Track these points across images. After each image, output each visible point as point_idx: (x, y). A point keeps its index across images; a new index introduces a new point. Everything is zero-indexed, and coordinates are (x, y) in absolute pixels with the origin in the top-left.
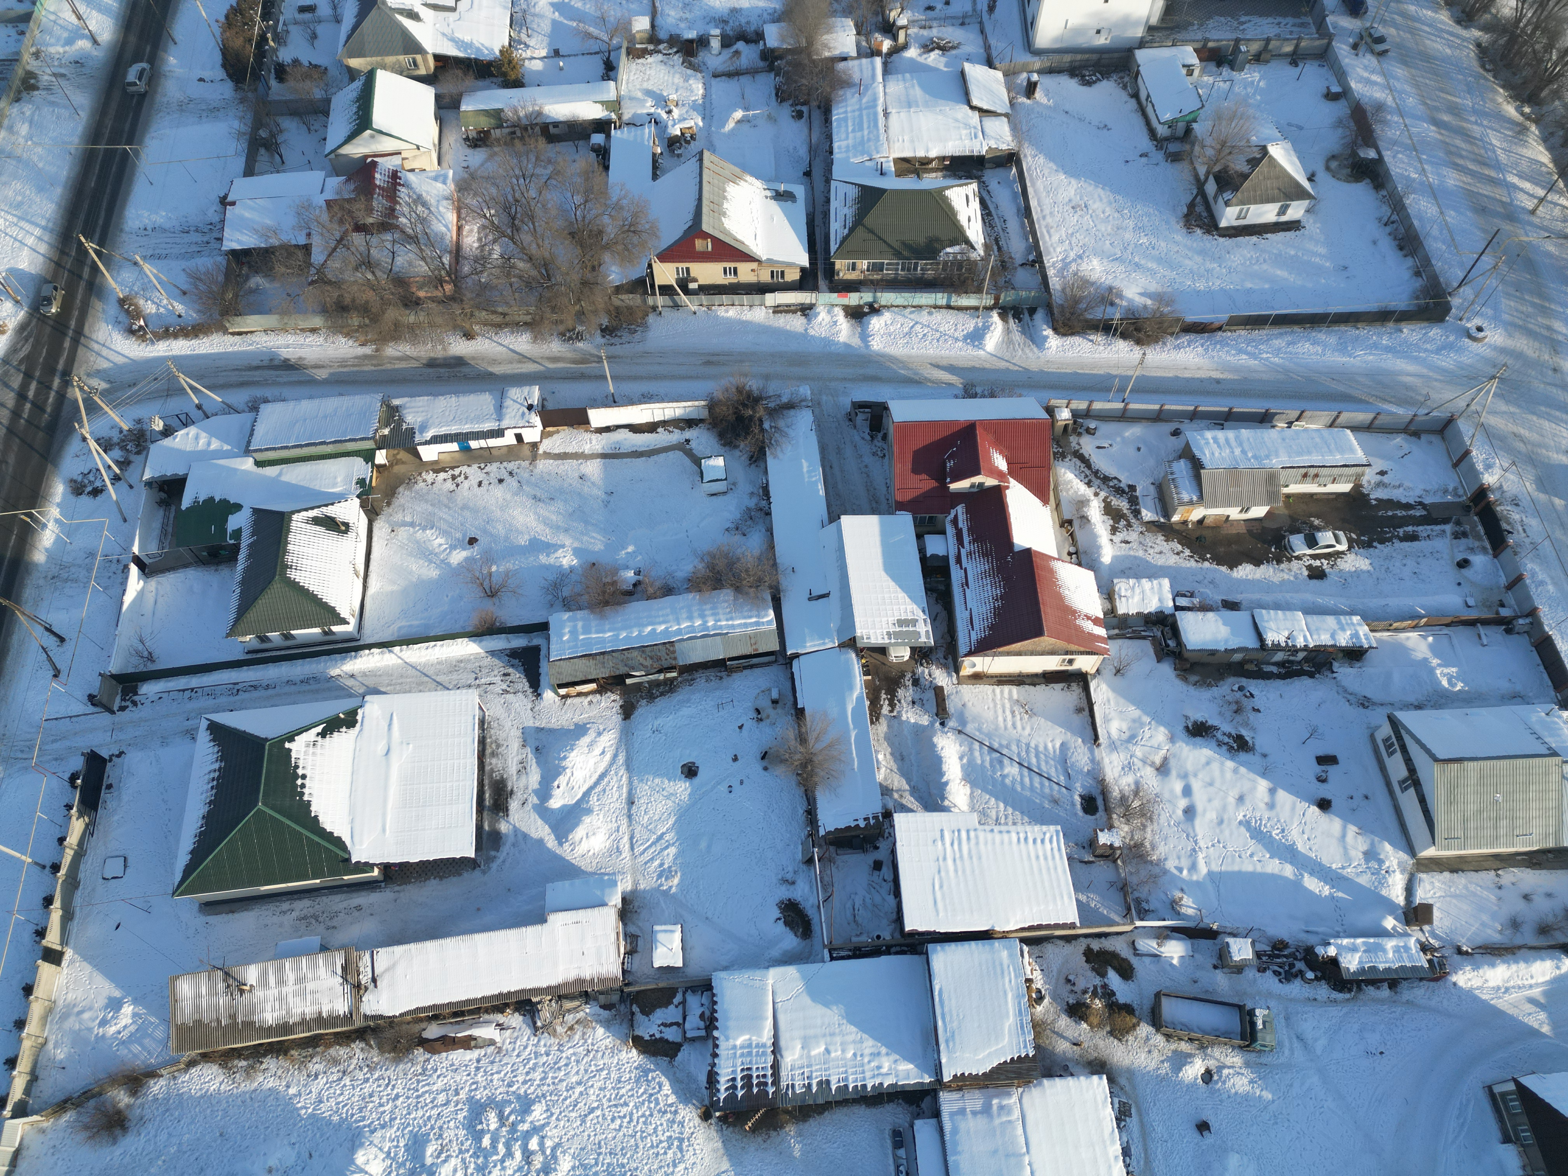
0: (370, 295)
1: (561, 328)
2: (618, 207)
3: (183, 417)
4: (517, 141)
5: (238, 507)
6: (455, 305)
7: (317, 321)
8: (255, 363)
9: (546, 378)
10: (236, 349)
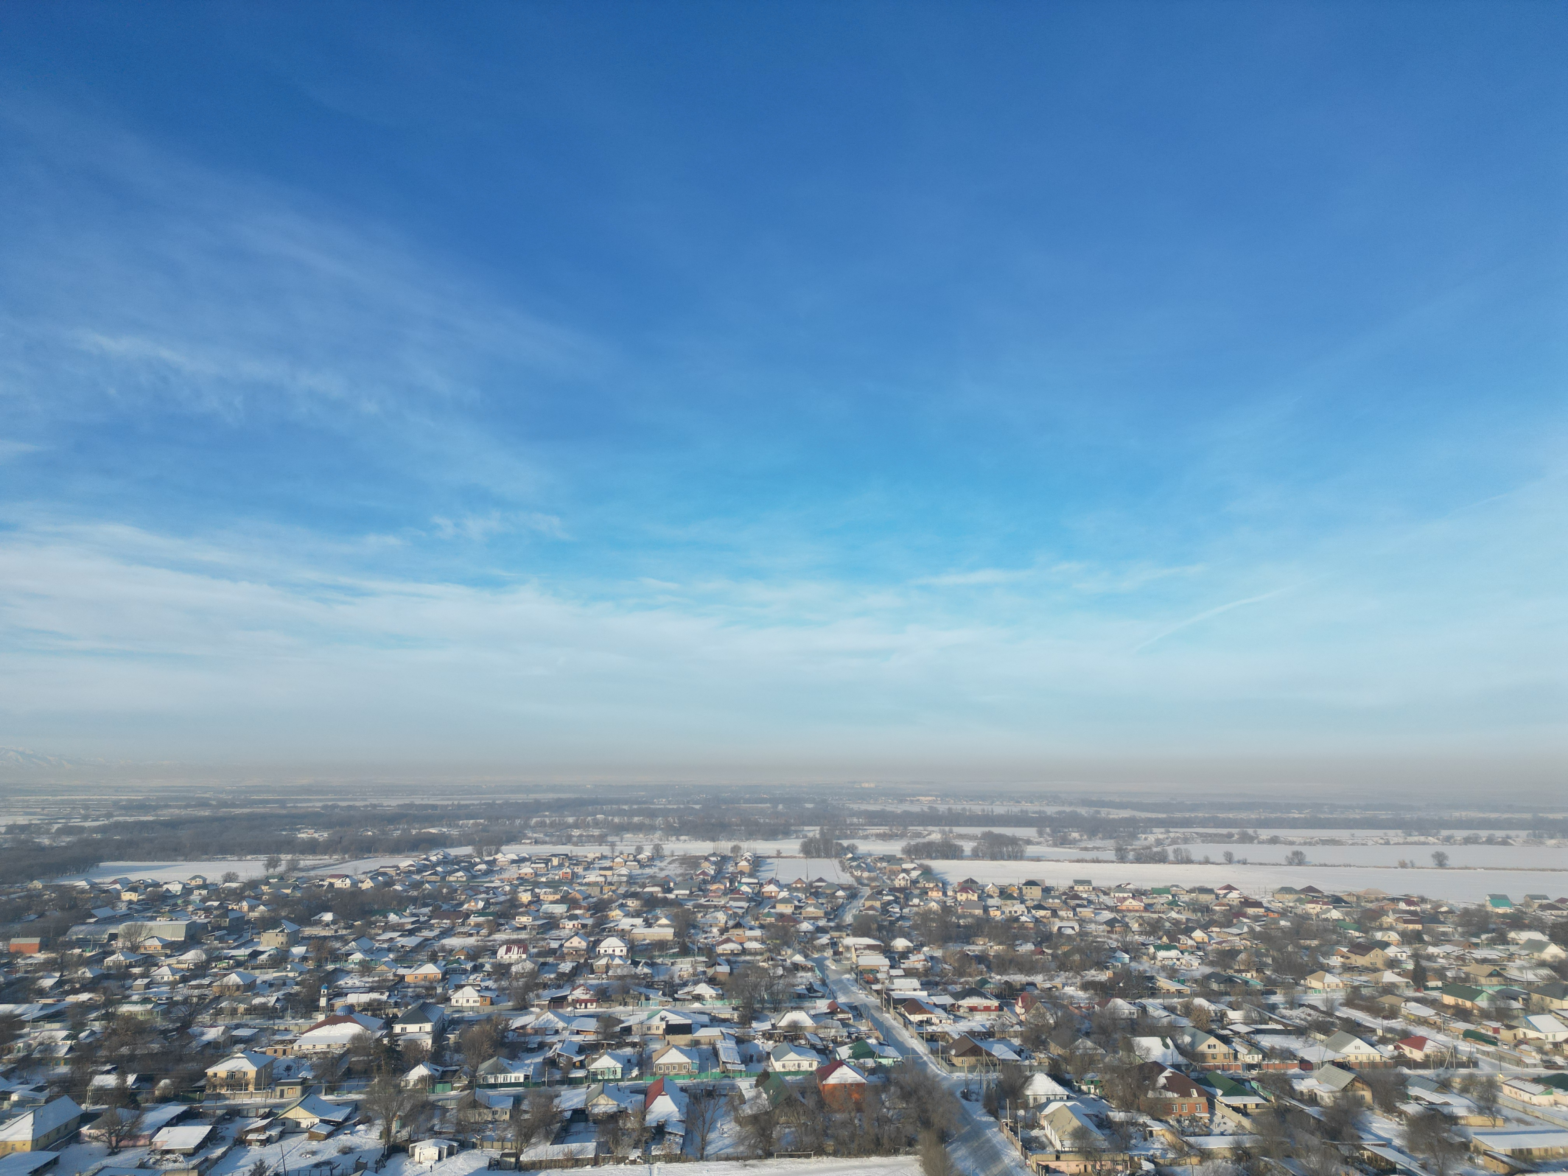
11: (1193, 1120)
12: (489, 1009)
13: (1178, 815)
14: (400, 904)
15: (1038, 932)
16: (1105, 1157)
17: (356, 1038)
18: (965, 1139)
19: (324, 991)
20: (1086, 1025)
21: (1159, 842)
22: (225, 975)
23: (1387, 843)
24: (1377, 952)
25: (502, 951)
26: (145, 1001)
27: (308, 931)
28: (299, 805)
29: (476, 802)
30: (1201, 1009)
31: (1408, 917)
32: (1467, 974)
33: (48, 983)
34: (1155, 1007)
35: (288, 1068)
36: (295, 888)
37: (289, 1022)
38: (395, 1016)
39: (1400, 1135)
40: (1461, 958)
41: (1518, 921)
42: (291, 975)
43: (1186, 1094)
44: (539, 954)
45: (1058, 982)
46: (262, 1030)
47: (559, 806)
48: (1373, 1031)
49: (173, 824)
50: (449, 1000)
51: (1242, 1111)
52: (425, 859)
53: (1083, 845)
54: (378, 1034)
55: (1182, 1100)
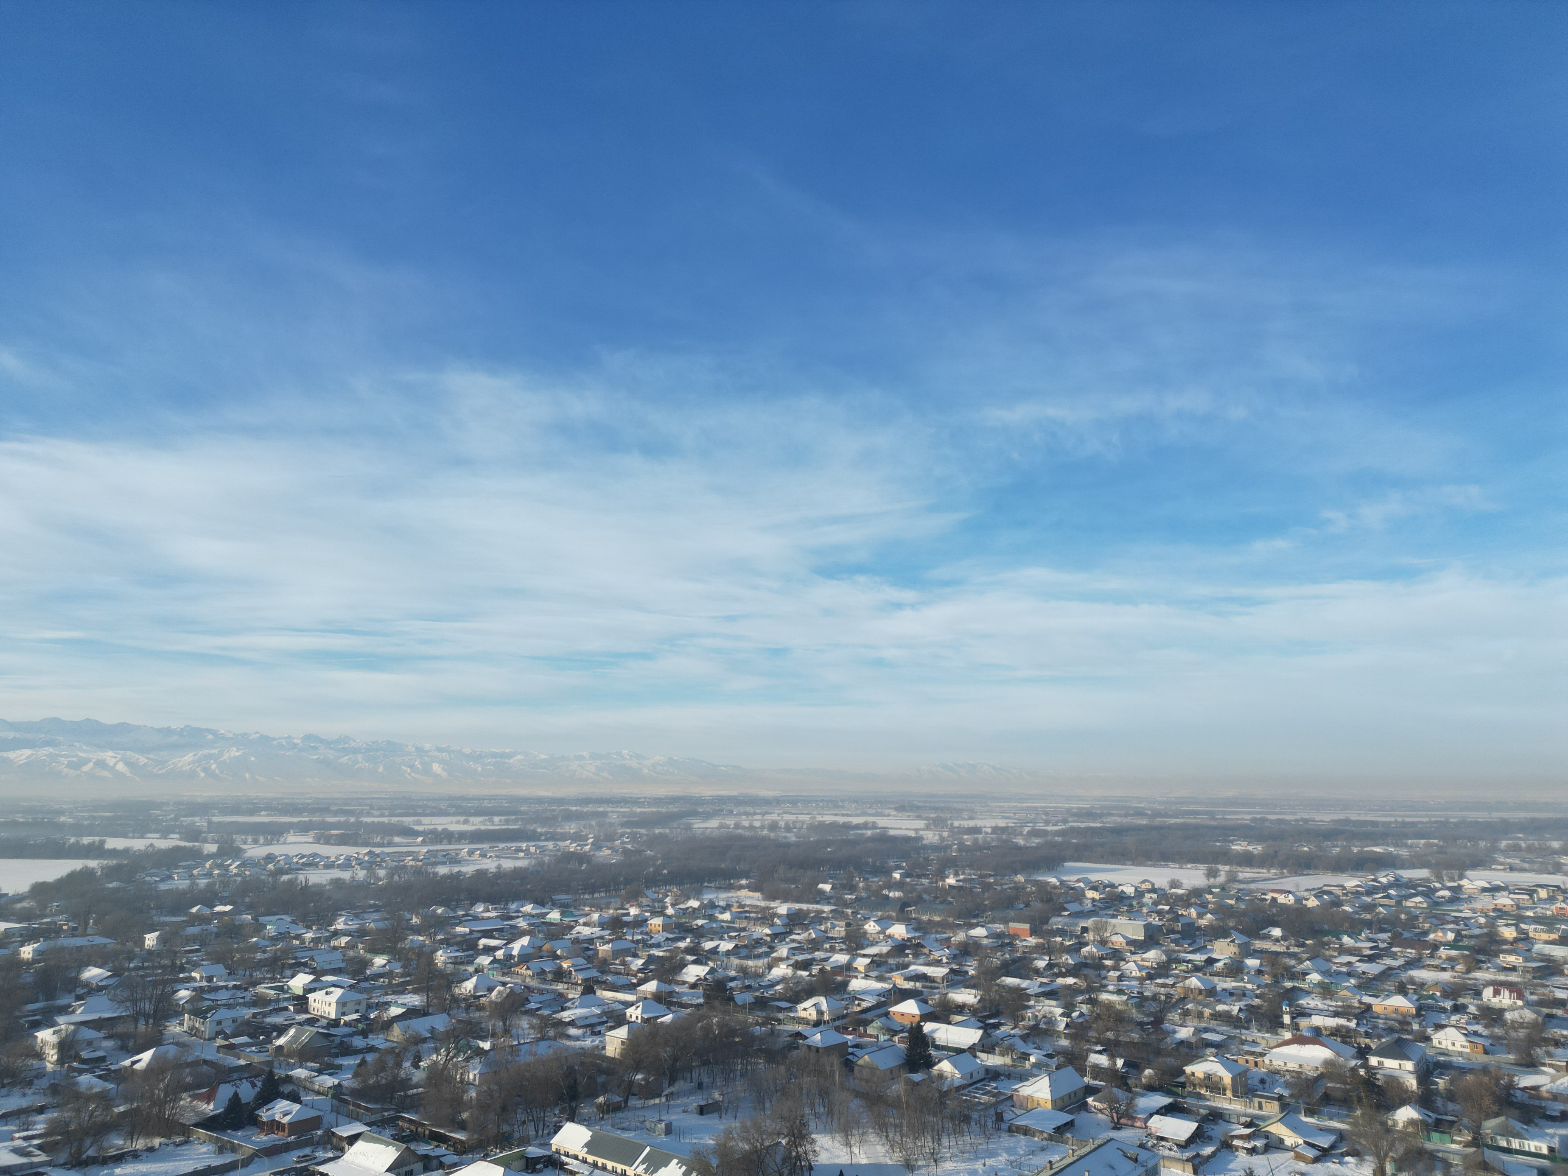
12: (1483, 1059)
14: (1354, 927)
17: (1328, 1063)
19: (1285, 1008)
22: (1187, 978)
25: (1488, 993)
26: (1120, 992)
27: (1258, 944)
28: (1228, 817)
29: (1424, 820)
33: (1041, 964)
35: (1263, 1081)
36: (1238, 899)
37: (1253, 1034)
38: (1368, 1047)
42: (1249, 986)
44: (1541, 1003)
46: (1229, 1037)
47: (1535, 827)
49: (1118, 831)
50: (1428, 1039)
52: (1373, 880)
54: (1353, 1063)
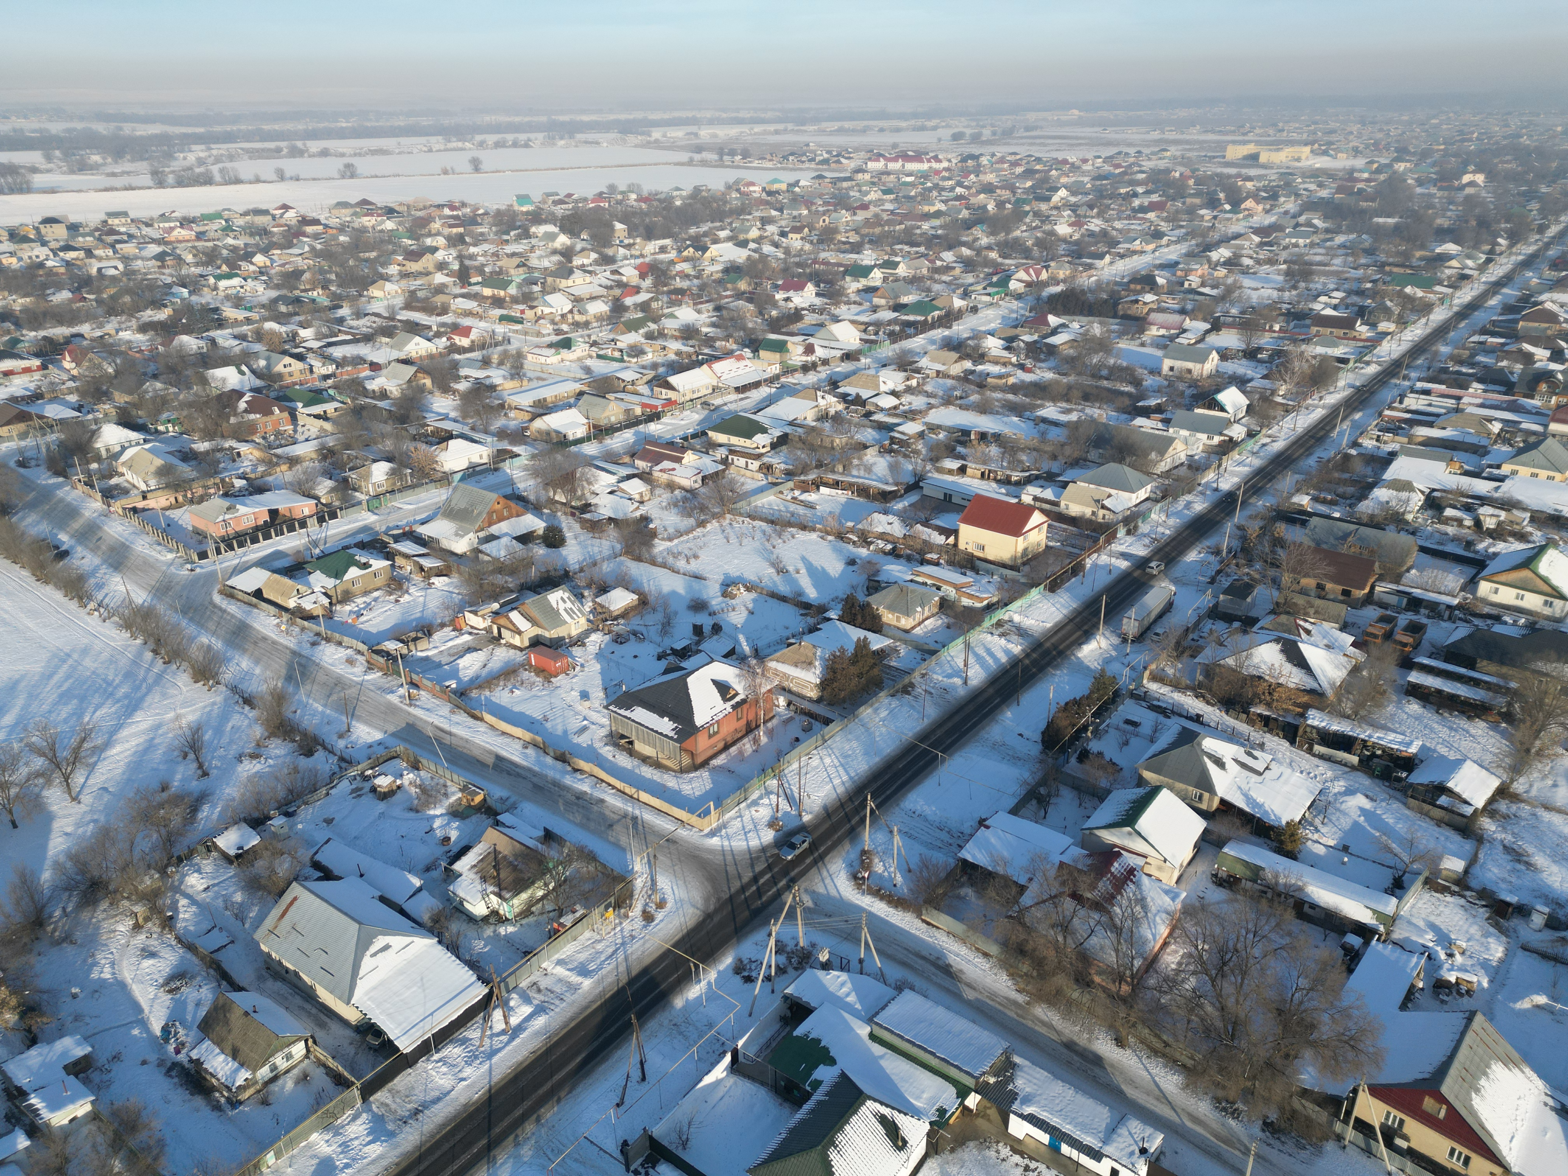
0: (1051, 954)
1: (1220, 1093)
2: (1345, 1013)
3: (844, 962)
4: (1264, 901)
5: (832, 1062)
6: (1123, 1007)
7: (994, 949)
8: (924, 953)
9: (1176, 1132)
10: (918, 933)
11: (278, 434)
13: (218, 129)
15: (73, 277)
16: (195, 485)
18: (32, 506)
20: (152, 368)
21: (201, 162)
23: (430, 151)
24: (428, 256)
30: (272, 333)
31: (452, 221)
32: (501, 268)
34: (224, 338)
39: (455, 409)
40: (496, 254)
41: (537, 218)
43: (268, 412)
45: (110, 328)
48: (430, 327)
51: (324, 417)
53: (109, 169)
55: (265, 419)
